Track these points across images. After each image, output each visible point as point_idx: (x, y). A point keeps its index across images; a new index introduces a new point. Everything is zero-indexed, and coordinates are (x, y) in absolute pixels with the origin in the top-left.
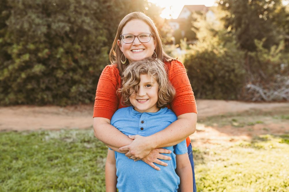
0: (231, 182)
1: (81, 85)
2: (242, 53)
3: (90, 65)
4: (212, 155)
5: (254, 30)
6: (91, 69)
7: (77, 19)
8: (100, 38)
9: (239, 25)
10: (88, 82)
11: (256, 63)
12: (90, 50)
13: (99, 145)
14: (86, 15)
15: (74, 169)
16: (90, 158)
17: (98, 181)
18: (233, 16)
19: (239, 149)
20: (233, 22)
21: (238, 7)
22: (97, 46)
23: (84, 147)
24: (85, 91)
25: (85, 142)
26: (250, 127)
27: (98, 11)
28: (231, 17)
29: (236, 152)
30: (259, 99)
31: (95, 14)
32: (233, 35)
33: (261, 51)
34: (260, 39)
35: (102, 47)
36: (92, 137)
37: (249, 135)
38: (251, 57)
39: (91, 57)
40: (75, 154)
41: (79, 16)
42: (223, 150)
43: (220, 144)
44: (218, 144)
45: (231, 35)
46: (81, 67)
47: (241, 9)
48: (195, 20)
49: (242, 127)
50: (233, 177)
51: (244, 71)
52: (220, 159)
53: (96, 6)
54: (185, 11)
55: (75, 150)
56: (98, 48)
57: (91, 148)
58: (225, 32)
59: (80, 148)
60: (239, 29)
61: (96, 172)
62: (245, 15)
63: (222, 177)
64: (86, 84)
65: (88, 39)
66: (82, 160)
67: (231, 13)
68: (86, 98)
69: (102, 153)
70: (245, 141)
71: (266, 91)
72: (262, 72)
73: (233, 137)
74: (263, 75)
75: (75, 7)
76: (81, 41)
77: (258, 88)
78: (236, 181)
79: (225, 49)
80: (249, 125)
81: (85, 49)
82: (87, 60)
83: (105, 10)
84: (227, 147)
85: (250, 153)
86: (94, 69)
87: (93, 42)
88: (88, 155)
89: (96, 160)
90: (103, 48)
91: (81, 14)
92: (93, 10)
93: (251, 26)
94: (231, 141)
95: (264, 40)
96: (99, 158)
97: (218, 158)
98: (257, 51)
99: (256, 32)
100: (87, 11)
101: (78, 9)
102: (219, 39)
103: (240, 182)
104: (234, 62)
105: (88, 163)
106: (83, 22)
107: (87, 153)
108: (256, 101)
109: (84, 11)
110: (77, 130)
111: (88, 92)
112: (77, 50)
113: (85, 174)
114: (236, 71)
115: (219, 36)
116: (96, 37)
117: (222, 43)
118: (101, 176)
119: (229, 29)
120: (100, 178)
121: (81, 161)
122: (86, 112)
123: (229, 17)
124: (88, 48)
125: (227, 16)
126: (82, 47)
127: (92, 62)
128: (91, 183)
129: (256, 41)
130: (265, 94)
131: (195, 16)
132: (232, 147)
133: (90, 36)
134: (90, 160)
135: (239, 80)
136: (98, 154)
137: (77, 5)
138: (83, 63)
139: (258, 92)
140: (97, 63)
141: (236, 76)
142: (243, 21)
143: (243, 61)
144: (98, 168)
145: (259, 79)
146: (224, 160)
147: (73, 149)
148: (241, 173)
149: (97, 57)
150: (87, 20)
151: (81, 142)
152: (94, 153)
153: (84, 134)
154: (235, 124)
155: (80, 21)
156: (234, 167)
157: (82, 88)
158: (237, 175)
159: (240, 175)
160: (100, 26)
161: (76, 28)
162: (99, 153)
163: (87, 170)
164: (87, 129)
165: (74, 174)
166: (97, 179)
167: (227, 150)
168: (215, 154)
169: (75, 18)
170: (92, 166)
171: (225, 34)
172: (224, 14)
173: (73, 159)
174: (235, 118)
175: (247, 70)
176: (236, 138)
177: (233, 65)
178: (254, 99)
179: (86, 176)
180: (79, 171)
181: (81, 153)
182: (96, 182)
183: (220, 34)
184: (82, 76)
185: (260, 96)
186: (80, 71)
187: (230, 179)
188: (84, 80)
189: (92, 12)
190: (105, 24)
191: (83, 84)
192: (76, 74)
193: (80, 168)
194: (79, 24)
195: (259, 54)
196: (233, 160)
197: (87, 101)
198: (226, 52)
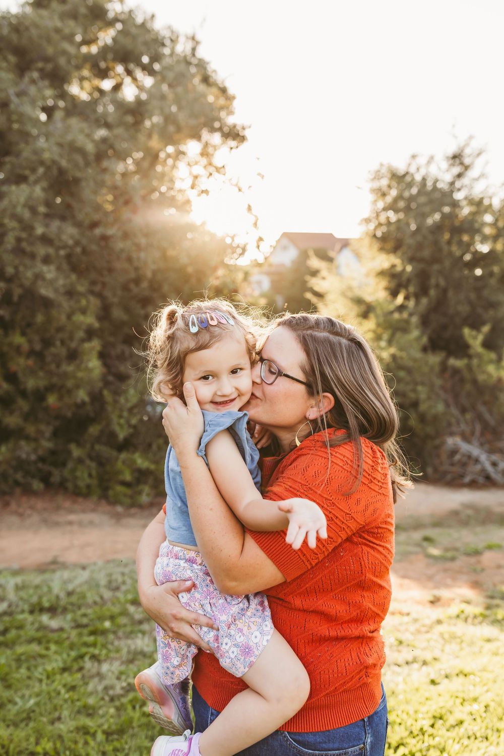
0: (457, 728)
1: (23, 443)
2: (434, 359)
3: (50, 388)
4: (391, 646)
5: (459, 305)
6: (52, 400)
7: (21, 269)
8: (79, 318)
9: (423, 290)
10: (41, 433)
11: (468, 387)
12: (53, 350)
13: (85, 621)
14: (46, 260)
15: (23, 697)
16: (65, 662)
17: (94, 735)
18: (409, 268)
19: (460, 628)
20: (409, 281)
21: (420, 246)
22: (71, 338)
23: (42, 628)
24: (33, 457)
25: (42, 610)
26: (473, 560)
27: (78, 250)
28: (404, 270)
29: (453, 637)
30: (481, 480)
31: (69, 257)
32: (411, 315)
33: (479, 356)
34: (475, 326)
35: (83, 341)
36: (62, 595)
37: (476, 585)
38: (456, 371)
39: (53, 367)
40: (20, 649)
41: (28, 262)
42: (418, 632)
43: (408, 614)
44: (401, 614)
45: (405, 315)
46: (24, 394)
47: (426, 253)
48: (315, 273)
49: (453, 559)
50: (458, 715)
51: (440, 407)
52: (415, 660)
53: (72, 237)
54: (285, 248)
55: (19, 637)
56: (73, 345)
57: (61, 629)
58: (392, 307)
59: (30, 631)
60: (424, 301)
61: (86, 707)
62: (436, 267)
63: (430, 715)
64: (36, 440)
65: (49, 320)
66: (40, 669)
67: (403, 261)
68: (33, 477)
69: (94, 645)
70: (468, 602)
71: (494, 457)
72: (482, 409)
73: (438, 593)
74: (487, 416)
75: (19, 240)
76: (29, 325)
77: (475, 450)
78: (469, 727)
79: (393, 350)
80: (468, 554)
81: (38, 347)
82: (41, 374)
83: (94, 247)
84: (428, 622)
85: (489, 640)
86: (61, 398)
87: (60, 329)
88: (56, 652)
89: (81, 669)
90: (87, 345)
91: (33, 256)
92: (65, 247)
93: (451, 294)
94: (432, 602)
95: (486, 329)
96: (88, 664)
97: (410, 658)
98: (470, 357)
99: (464, 309)
100: (51, 251)
101: (24, 245)
102: (378, 325)
103: (477, 728)
104: (416, 384)
105: (58, 677)
106: (39, 277)
107: (53, 647)
108: (473, 485)
109: (42, 250)
110: (16, 573)
111: (42, 459)
112: (18, 349)
113: (56, 714)
114: (423, 407)
115: (377, 317)
116: (69, 317)
117: (386, 336)
118: (100, 721)
119: (400, 299)
120: (100, 726)
121: (38, 673)
122: (35, 518)
123: (399, 268)
124: (47, 343)
125: (393, 266)
126: (30, 341)
127: (55, 380)
128: (76, 742)
129: (466, 331)
130: (494, 464)
131: (315, 263)
132: (439, 622)
133: (54, 312)
134: (64, 670)
135: (430, 430)
136: (84, 650)
137: (24, 235)
138: (31, 384)
139: (477, 461)
140: (70, 384)
141: (422, 418)
142: (433, 281)
143: (438, 382)
144: (91, 694)
145: (478, 428)
146: (425, 663)
147: (13, 634)
148: (475, 700)
149: (69, 368)
150: (50, 272)
151: (32, 612)
152: (72, 647)
153: (37, 587)
154: (435, 551)
155: (29, 274)
156: (456, 684)
157: (25, 450)
158: (467, 708)
159: (475, 707)
160: (81, 288)
161: (17, 292)
162: (86, 645)
163: (58, 701)
164: (42, 569)
165: (24, 715)
166: (92, 731)
167: (427, 632)
168: (401, 643)
169: (16, 268)
170: (73, 688)
171: (392, 312)
172: (385, 261)
173: (14, 664)
174: (429, 532)
175: (447, 405)
176: (444, 593)
177: (414, 391)
178: (467, 479)
179: (59, 719)
180: (37, 704)
181: (35, 648)
182: (89, 739)
183: (379, 311)
184: (26, 417)
185: (483, 470)
186: (23, 405)
187: (452, 720)
188: (31, 429)
189: (62, 253)
190: (93, 283)
191: (27, 438)
192: (11, 413)
193: (38, 695)
194: (27, 283)
195: (475, 362)
196: (449, 663)
197: (37, 485)
198: (394, 357)
